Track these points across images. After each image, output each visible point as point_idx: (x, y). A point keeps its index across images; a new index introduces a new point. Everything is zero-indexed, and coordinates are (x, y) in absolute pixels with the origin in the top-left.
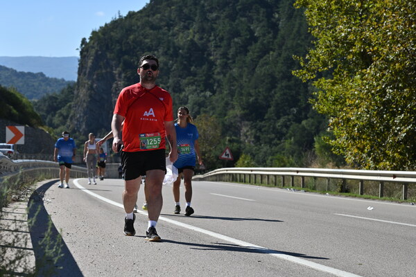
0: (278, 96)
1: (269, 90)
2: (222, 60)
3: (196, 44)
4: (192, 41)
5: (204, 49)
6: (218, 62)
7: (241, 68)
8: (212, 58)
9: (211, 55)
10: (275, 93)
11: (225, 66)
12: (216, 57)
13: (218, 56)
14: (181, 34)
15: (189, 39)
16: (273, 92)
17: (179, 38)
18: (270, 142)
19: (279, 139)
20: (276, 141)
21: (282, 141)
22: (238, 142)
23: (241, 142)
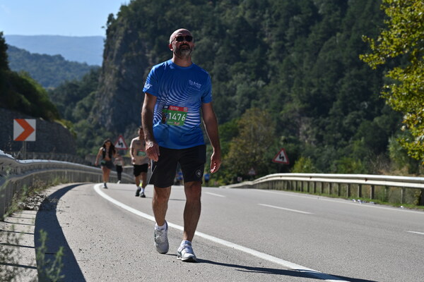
0: (345, 87)
1: (335, 79)
2: (278, 43)
3: (246, 22)
4: (242, 18)
5: (256, 29)
6: (274, 45)
7: (301, 52)
8: (265, 39)
9: (265, 37)
10: (343, 83)
11: (282, 49)
12: (270, 38)
13: (273, 38)
14: (228, 11)
15: (238, 16)
16: (339, 82)
17: (227, 15)
18: (335, 143)
19: (347, 140)
20: (342, 142)
21: (350, 141)
22: (296, 142)
23: (299, 143)
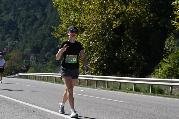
0: (46, 43)
1: (43, 41)
2: (23, 28)
3: (12, 20)
4: (10, 19)
5: (15, 23)
6: (21, 28)
7: (31, 31)
8: (18, 26)
9: (18, 25)
10: (45, 42)
11: (24, 30)
12: (20, 26)
13: (21, 26)
14: (5, 16)
15: (9, 18)
16: (44, 42)
17: (5, 17)
18: (42, 63)
19: (46, 61)
20: (45, 62)
21: (47, 62)
22: (29, 62)
23: (30, 62)
